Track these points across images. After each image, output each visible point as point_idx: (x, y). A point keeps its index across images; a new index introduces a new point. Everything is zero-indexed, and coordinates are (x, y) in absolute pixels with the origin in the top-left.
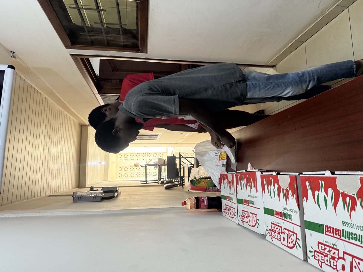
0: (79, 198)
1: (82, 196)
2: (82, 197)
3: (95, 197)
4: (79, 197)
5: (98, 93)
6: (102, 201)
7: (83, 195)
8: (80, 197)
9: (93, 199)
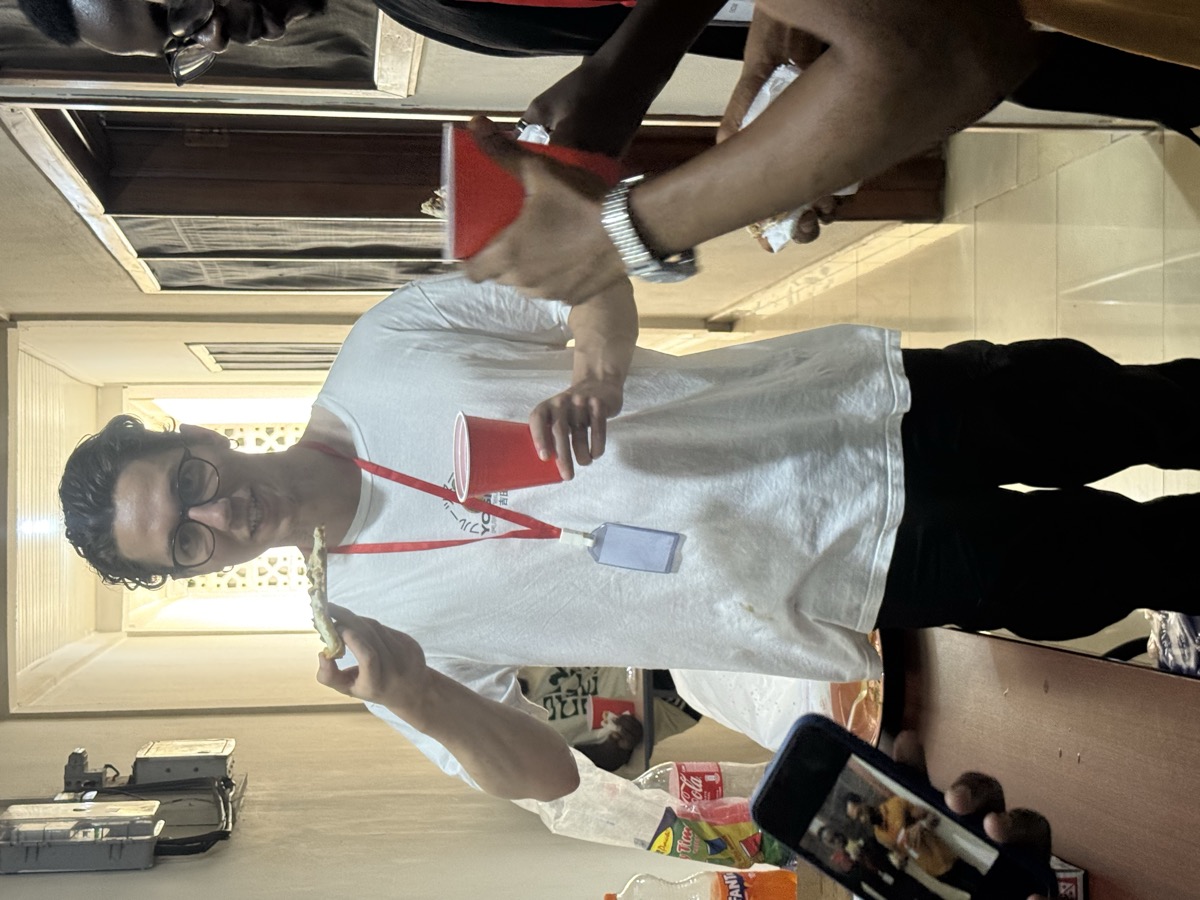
0: (32, 852)
1: (48, 836)
2: (50, 845)
3: (122, 845)
4: (27, 848)
5: (105, 213)
6: (155, 864)
7: (53, 835)
8: (38, 849)
9: (110, 857)
